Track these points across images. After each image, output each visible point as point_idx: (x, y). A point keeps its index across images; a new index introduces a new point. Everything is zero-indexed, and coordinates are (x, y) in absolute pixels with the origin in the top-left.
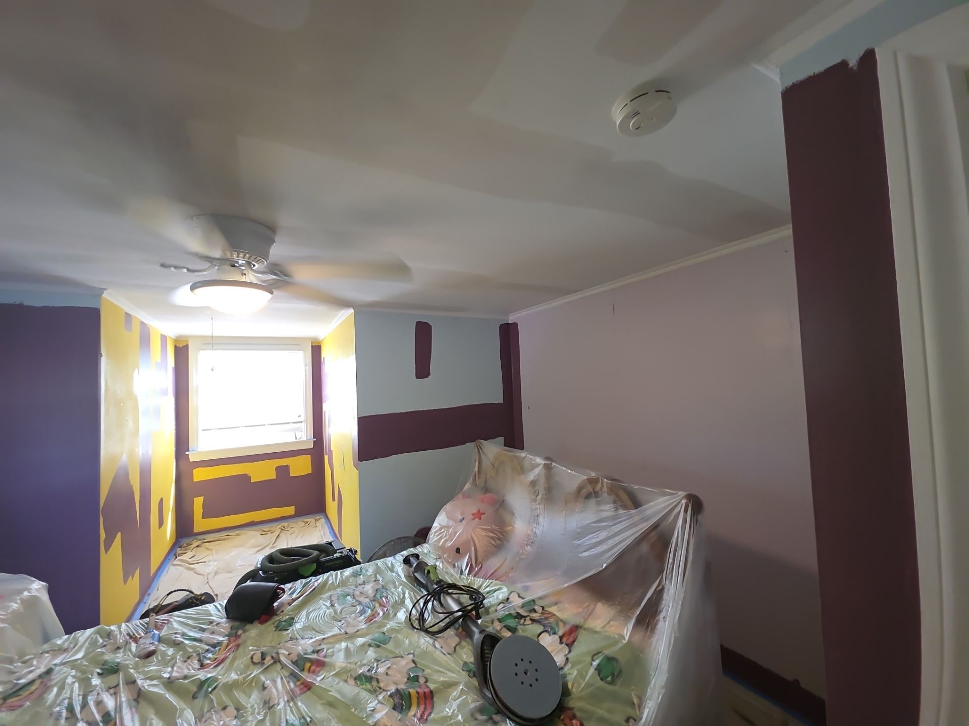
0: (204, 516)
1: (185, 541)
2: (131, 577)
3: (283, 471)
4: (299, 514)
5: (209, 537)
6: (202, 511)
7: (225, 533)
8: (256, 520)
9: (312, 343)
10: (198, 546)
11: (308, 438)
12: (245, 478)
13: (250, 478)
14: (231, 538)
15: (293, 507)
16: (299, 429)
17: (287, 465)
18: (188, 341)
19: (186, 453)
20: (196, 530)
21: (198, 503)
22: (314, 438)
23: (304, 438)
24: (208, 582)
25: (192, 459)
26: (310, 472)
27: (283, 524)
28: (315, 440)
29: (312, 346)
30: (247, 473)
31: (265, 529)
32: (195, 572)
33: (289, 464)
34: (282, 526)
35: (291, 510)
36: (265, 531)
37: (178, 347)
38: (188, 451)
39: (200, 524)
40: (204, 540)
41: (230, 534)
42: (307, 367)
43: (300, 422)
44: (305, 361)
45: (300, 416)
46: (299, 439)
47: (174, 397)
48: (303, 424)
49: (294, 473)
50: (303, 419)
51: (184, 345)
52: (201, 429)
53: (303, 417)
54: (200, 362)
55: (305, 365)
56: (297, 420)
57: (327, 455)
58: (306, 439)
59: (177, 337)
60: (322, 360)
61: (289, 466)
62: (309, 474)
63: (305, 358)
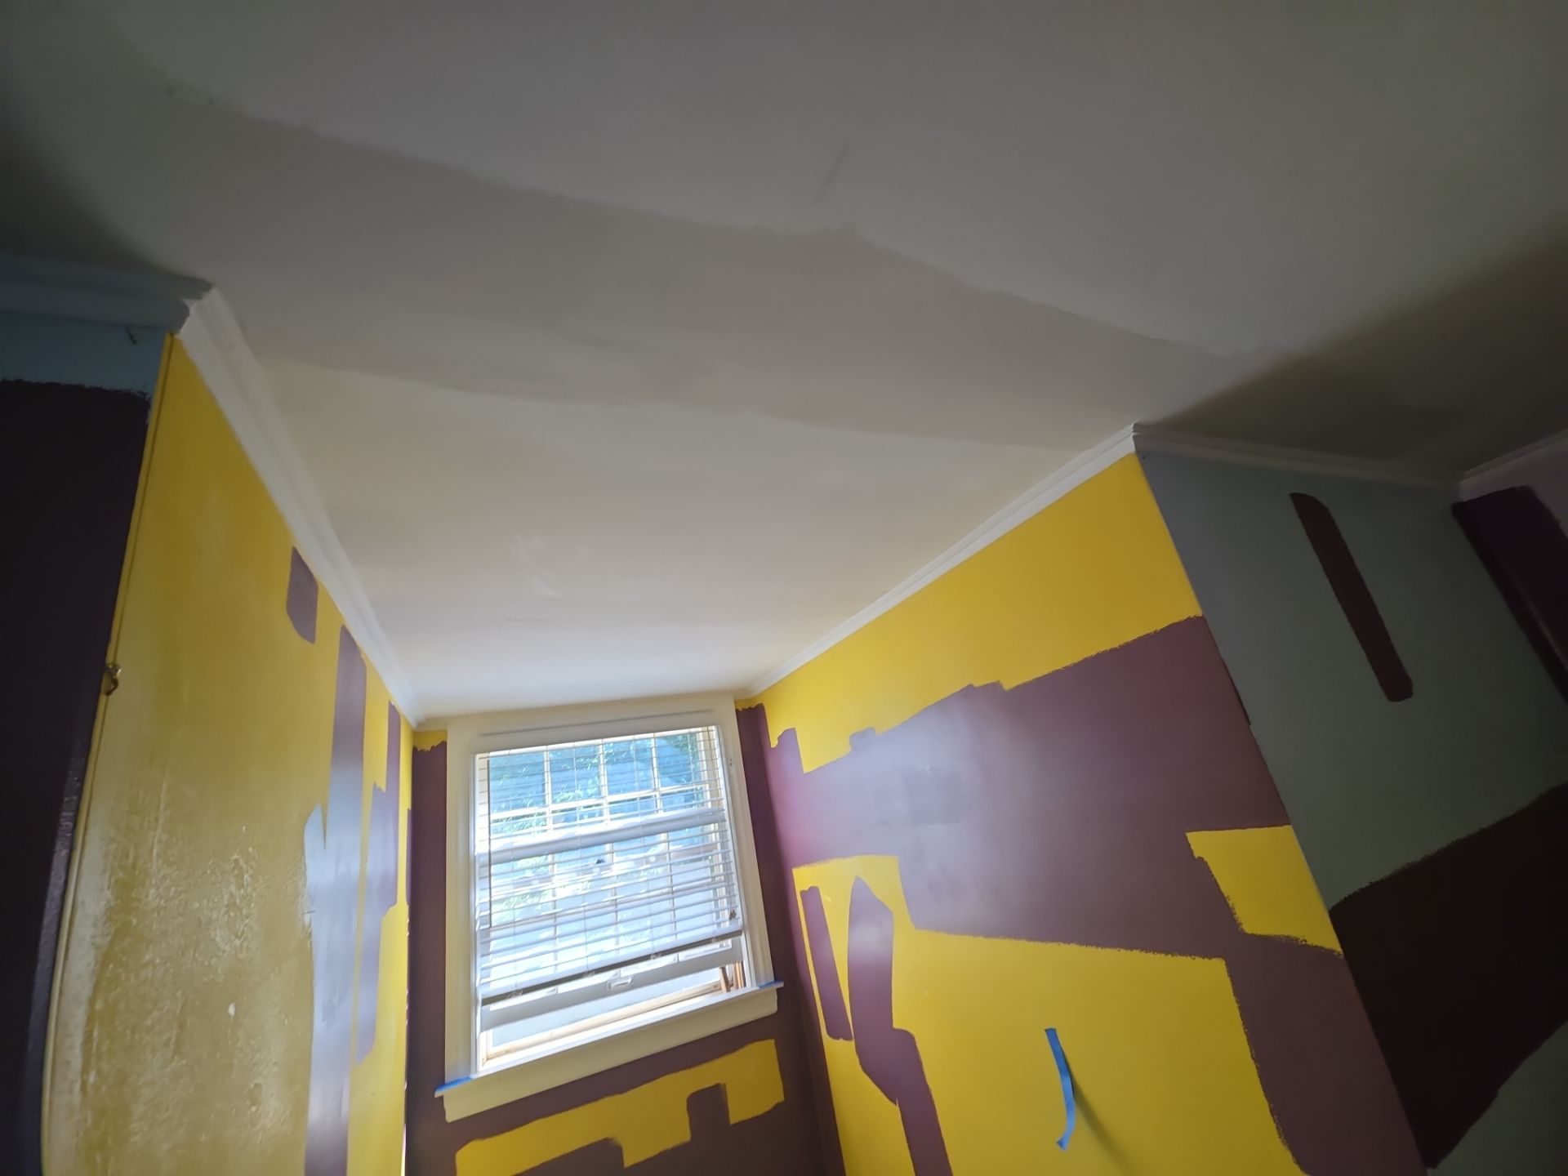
3: (707, 1108)
9: (736, 702)
11: (763, 984)
12: (607, 1154)
13: (619, 1151)
16: (732, 956)
17: (718, 1085)
18: (445, 732)
19: (438, 1094)
22: (777, 979)
23: (751, 987)
25: (452, 1113)
26: (781, 1097)
28: (781, 985)
29: (737, 711)
30: (609, 1136)
37: (422, 751)
38: (442, 1084)
42: (733, 771)
43: (737, 933)
44: (726, 754)
45: (733, 915)
46: (737, 988)
47: (408, 904)
48: (742, 937)
49: (740, 1110)
50: (740, 921)
51: (436, 743)
52: (480, 998)
53: (741, 916)
54: (477, 784)
55: (728, 764)
56: (727, 926)
57: (847, 1038)
58: (756, 988)
59: (420, 724)
60: (774, 743)
61: (725, 1086)
62: (778, 1106)
63: (724, 744)
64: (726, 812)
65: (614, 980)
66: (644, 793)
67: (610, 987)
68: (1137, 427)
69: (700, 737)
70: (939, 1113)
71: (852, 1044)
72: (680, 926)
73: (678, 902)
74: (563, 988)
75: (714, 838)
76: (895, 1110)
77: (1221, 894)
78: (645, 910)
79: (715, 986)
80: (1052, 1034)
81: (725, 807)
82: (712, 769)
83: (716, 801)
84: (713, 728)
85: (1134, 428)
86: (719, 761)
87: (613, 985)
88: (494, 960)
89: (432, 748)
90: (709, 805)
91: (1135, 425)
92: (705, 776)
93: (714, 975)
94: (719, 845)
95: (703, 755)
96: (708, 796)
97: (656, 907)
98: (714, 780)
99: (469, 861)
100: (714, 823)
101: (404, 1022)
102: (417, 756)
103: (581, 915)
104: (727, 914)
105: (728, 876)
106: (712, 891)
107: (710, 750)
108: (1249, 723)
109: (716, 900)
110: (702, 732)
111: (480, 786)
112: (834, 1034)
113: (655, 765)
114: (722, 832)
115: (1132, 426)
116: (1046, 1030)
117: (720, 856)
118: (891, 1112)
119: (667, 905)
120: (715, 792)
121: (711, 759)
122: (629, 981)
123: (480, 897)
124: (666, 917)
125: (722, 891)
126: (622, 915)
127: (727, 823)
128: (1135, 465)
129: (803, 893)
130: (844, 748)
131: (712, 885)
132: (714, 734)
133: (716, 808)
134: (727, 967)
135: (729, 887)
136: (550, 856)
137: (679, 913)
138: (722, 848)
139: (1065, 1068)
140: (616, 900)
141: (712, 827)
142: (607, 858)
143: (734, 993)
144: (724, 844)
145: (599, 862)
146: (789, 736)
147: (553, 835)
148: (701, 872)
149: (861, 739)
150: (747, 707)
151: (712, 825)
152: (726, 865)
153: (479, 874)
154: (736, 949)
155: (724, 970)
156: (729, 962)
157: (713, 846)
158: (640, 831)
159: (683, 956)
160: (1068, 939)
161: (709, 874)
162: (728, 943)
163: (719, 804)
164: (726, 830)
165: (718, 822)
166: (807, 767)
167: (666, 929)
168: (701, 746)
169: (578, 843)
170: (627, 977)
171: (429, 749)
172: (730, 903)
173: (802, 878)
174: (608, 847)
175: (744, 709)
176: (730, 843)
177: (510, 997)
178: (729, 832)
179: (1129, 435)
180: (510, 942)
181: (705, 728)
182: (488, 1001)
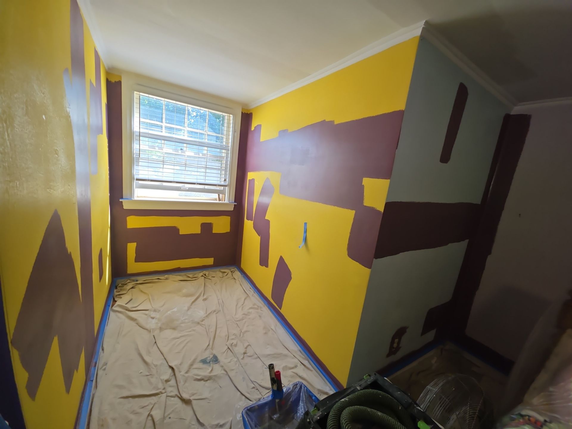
0: (137, 260)
1: (120, 281)
2: (75, 370)
3: (207, 227)
4: (217, 265)
5: (141, 279)
6: (135, 255)
7: (155, 277)
8: (182, 267)
9: (242, 109)
10: (132, 288)
11: (231, 202)
12: (174, 230)
13: (178, 230)
14: (161, 282)
15: (213, 258)
16: (223, 192)
17: (211, 223)
18: (121, 77)
19: (121, 200)
20: (130, 271)
21: (132, 248)
22: (235, 202)
23: (226, 201)
24: (156, 342)
25: (126, 207)
26: (229, 231)
27: (204, 272)
28: (236, 204)
29: (242, 112)
30: (176, 226)
31: (189, 275)
32: (137, 324)
33: (212, 222)
34: (203, 274)
35: (210, 261)
36: (189, 277)
37: (111, 82)
38: (122, 198)
39: (133, 267)
40: (137, 281)
41: (159, 278)
42: (236, 134)
43: (226, 186)
44: (234, 127)
45: (225, 180)
46: (222, 201)
47: (107, 139)
48: (227, 188)
49: (216, 230)
50: (227, 183)
51: (117, 80)
52: (135, 178)
53: (228, 181)
54: (135, 104)
55: (234, 131)
56: (223, 183)
57: (252, 220)
58: (228, 202)
59: (109, 69)
60: (253, 129)
61: (213, 224)
62: (227, 233)
63: (234, 123)
64: (230, 148)
65: (183, 187)
66: (201, 132)
67: (181, 189)
68: (427, 23)
69: (226, 118)
70: (270, 239)
71: (252, 222)
72: (207, 178)
73: (208, 171)
74: (164, 184)
75: (224, 155)
76: (259, 238)
77: (363, 195)
78: (196, 170)
79: (215, 199)
80: (306, 224)
81: (230, 146)
82: (228, 131)
83: (227, 143)
84: (231, 115)
85: (425, 22)
86: (231, 129)
87: (182, 188)
88: (140, 168)
89: (115, 82)
90: (224, 143)
91: (426, 21)
92: (225, 133)
93: (216, 196)
94: (225, 157)
95: (226, 125)
96: (225, 140)
97: (199, 170)
98: (228, 135)
99: (131, 133)
100: (225, 150)
101: (108, 177)
102: (109, 83)
103: (173, 164)
104: (223, 180)
105: (226, 168)
106: (220, 171)
107: (229, 123)
108: (397, 149)
109: (221, 174)
110: (227, 116)
111: (136, 106)
112: (248, 219)
113: (207, 122)
114: (227, 154)
115: (425, 21)
116: (305, 223)
117: (225, 161)
118: (258, 238)
119: (203, 170)
120: (227, 139)
121: (228, 127)
122: (188, 189)
123: (136, 146)
124: (203, 174)
125: (223, 172)
126: (187, 169)
127: (230, 151)
128: (417, 42)
129: (249, 180)
130: (276, 135)
131: (221, 170)
132: (231, 118)
133: (226, 145)
134: (220, 195)
135: (226, 171)
136: (163, 141)
137: (207, 174)
138: (226, 159)
139: (305, 232)
140: (186, 163)
141: (224, 151)
142: (185, 149)
143: (221, 202)
144: (227, 157)
145: (181, 149)
146: (259, 127)
147: (164, 133)
148: (217, 164)
149: (283, 133)
150: (246, 113)
151: (224, 150)
152: (226, 165)
153: (135, 139)
154: (224, 190)
155: (219, 195)
156: (221, 194)
157: (223, 157)
158: (197, 144)
159: (206, 187)
160: (319, 202)
161: (220, 166)
162: (222, 188)
163: (228, 144)
164: (229, 154)
165: (226, 150)
166: (262, 139)
167: (202, 178)
168: (226, 121)
169: (174, 140)
170: (187, 187)
171: (114, 82)
172: (225, 176)
173: (250, 175)
174: (185, 145)
175: (245, 113)
176: (229, 158)
177: (146, 181)
178: (229, 155)
179: (422, 26)
180: (146, 164)
181: (229, 115)
182: (137, 180)
